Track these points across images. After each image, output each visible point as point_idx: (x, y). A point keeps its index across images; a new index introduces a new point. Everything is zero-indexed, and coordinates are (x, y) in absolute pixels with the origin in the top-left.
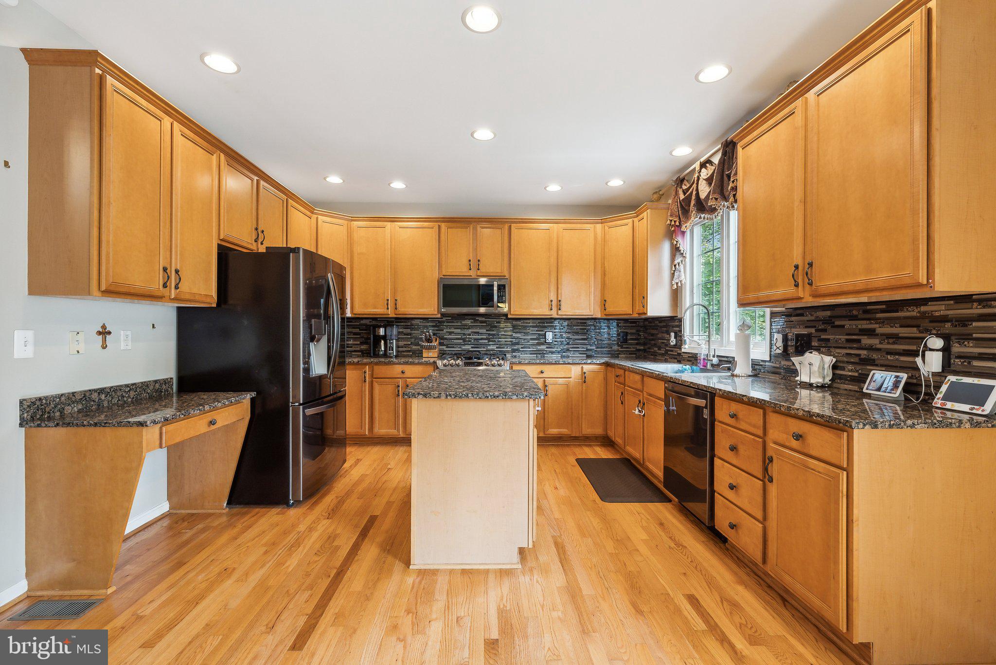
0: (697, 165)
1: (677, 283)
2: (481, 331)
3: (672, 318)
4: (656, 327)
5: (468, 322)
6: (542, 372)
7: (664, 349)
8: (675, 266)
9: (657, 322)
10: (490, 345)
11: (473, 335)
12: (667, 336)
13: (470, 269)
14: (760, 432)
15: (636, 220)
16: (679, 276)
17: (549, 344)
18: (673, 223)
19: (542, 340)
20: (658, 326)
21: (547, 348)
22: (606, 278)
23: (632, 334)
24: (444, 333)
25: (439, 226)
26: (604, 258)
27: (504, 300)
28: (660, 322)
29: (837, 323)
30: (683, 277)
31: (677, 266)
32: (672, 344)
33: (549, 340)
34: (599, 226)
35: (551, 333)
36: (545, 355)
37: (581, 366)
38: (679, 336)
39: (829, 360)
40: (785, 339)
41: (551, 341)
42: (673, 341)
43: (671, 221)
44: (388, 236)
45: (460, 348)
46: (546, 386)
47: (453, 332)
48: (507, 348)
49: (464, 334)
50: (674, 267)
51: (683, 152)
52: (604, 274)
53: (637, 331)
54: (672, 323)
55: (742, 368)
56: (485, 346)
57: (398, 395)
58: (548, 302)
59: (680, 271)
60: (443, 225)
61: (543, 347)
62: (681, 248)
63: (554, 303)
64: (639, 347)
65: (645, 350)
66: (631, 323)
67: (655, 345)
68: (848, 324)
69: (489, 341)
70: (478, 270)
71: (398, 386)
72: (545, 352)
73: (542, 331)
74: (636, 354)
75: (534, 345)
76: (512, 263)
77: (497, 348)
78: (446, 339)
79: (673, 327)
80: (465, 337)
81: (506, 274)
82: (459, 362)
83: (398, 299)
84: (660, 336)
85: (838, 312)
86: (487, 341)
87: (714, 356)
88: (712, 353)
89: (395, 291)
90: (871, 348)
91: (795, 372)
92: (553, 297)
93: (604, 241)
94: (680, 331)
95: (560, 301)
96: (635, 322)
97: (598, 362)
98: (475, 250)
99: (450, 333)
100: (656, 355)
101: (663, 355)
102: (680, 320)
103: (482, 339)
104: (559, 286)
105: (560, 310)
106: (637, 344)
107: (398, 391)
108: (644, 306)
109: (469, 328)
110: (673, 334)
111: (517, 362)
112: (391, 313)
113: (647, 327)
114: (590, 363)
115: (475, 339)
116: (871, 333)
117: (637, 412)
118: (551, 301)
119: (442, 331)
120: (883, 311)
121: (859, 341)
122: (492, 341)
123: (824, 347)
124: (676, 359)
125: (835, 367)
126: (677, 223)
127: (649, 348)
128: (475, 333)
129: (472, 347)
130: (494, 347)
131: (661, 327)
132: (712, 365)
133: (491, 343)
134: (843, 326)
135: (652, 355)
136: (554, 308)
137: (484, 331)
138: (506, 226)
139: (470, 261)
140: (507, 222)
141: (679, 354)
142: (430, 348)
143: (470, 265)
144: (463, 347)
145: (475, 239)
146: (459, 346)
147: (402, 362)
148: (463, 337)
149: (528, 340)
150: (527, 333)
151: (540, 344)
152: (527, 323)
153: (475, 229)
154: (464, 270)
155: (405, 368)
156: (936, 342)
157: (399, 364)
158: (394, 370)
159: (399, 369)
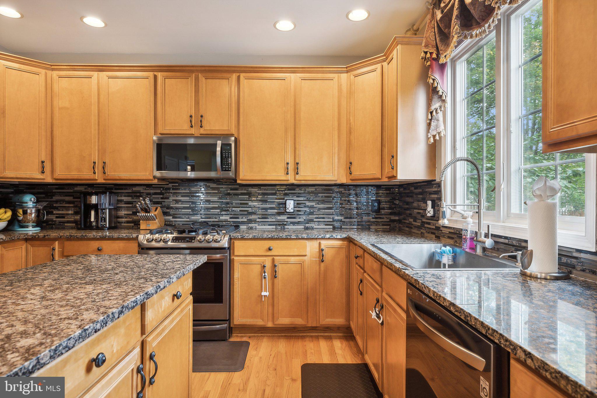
1: (434, 136)
3: (429, 183)
4: (410, 195)
6: (270, 249)
7: (420, 221)
8: (431, 113)
9: (413, 188)
10: (223, 215)
12: (422, 205)
13: (192, 127)
15: (385, 64)
16: (437, 126)
17: (290, 213)
18: (428, 55)
19: (282, 210)
20: (413, 193)
21: (288, 218)
23: (386, 202)
24: (170, 202)
25: (155, 77)
26: (349, 113)
27: (230, 162)
28: (415, 189)
30: (442, 127)
31: (434, 113)
32: (429, 215)
33: (290, 209)
34: (344, 76)
35: (292, 202)
36: (286, 227)
37: (318, 241)
38: (436, 205)
41: (292, 211)
42: (430, 212)
43: (426, 53)
44: (95, 87)
45: (188, 218)
46: (275, 266)
47: (180, 201)
48: (242, 218)
50: (430, 115)
52: (350, 132)
53: (392, 199)
54: (430, 189)
58: (283, 165)
59: (438, 120)
60: (159, 75)
61: (283, 217)
62: (439, 88)
63: (291, 167)
64: (393, 218)
65: (399, 221)
67: (410, 215)
69: (221, 212)
70: (200, 126)
72: (285, 223)
73: (284, 199)
74: (390, 225)
75: (273, 215)
76: (241, 119)
77: (231, 218)
78: (172, 208)
79: (431, 193)
81: (234, 132)
83: (107, 161)
84: (415, 204)
86: (219, 211)
87: (486, 236)
88: (484, 231)
89: (102, 151)
92: (290, 159)
93: (351, 93)
94: (440, 199)
95: (297, 164)
96: (389, 189)
97: (339, 237)
98: (197, 103)
99: (177, 201)
100: (412, 228)
101: (419, 228)
102: (439, 185)
103: (214, 208)
104: (297, 146)
105: (297, 174)
106: (391, 214)
108: (394, 168)
110: (429, 203)
111: (240, 237)
112: (100, 179)
113: (402, 195)
114: (329, 238)
115: (206, 208)
117: (374, 315)
118: (288, 164)
119: (169, 199)
122: (225, 211)
124: (434, 235)
126: (434, 56)
127: (404, 219)
130: (227, 218)
131: (417, 194)
132: (484, 249)
133: (224, 213)
135: (407, 227)
136: (291, 172)
137: (216, 199)
138: (235, 76)
139: (191, 116)
140: (234, 72)
141: (438, 228)
142: (147, 219)
143: (191, 121)
144: (193, 218)
145: (197, 91)
146: (187, 216)
147: (98, 237)
148: (192, 206)
149: (266, 209)
150: (265, 201)
151: (279, 214)
152: (265, 190)
153: (197, 79)
154: (184, 127)
155: (103, 244)
157: (95, 239)
158: (90, 247)
159: (95, 245)
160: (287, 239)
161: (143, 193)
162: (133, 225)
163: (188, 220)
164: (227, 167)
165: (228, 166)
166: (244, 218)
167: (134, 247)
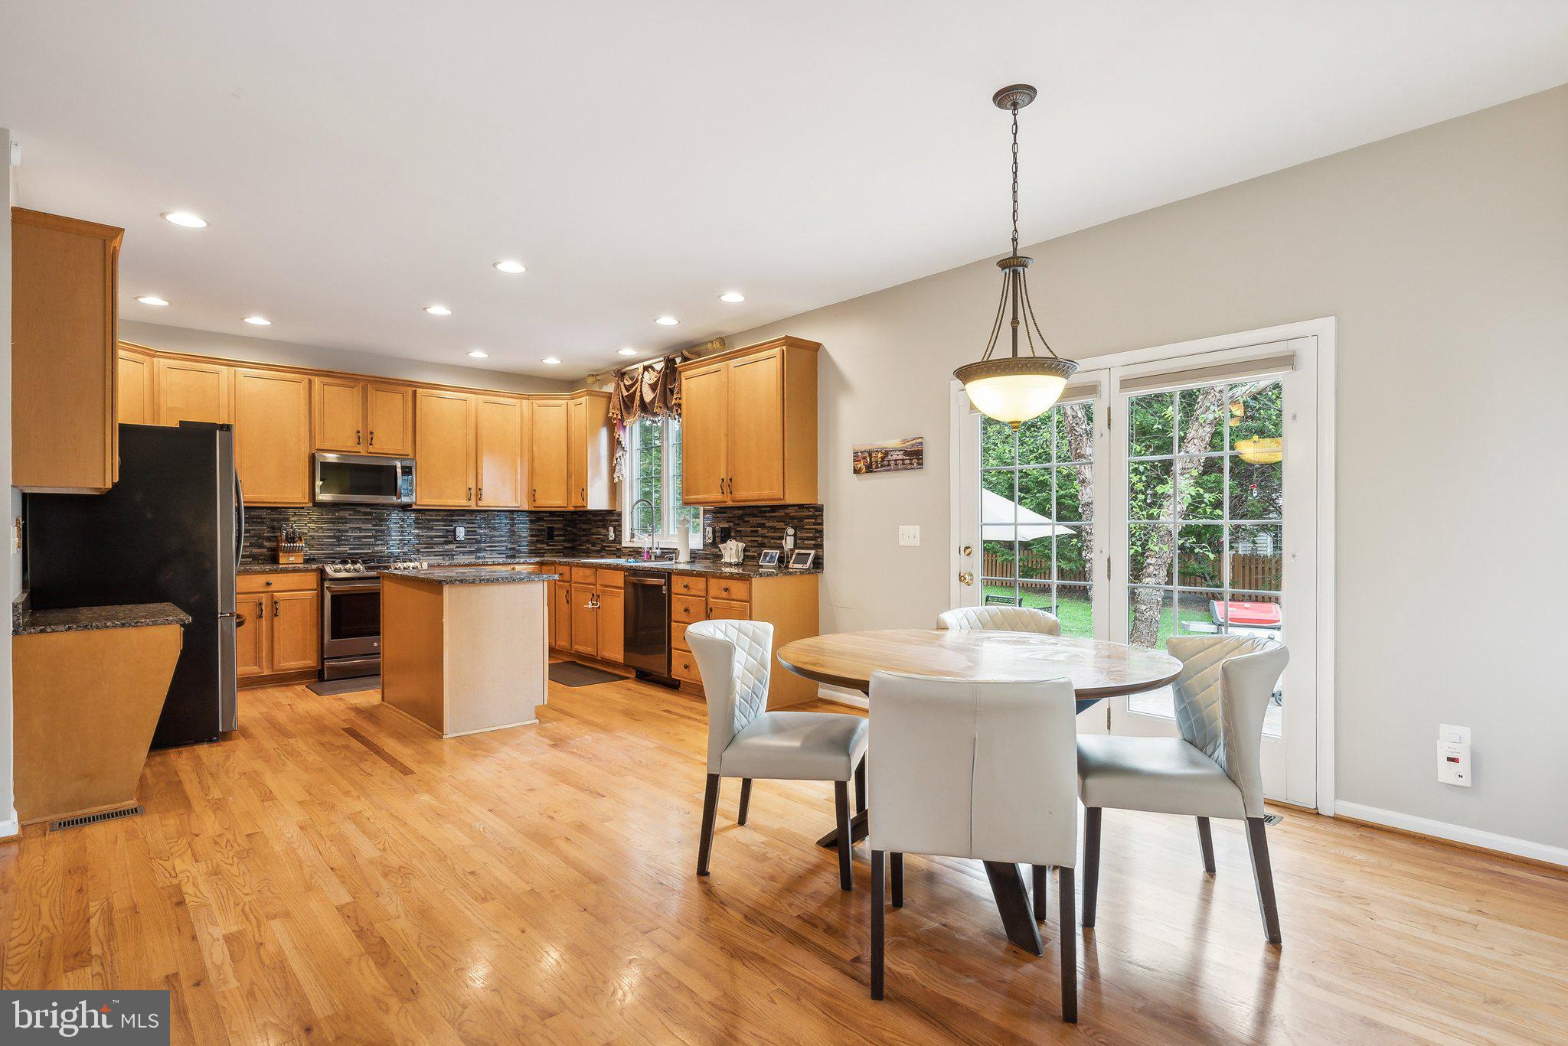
0: (640, 366)
1: (618, 477)
2: (364, 526)
3: (610, 512)
4: (589, 522)
5: (346, 514)
7: (600, 545)
8: (617, 459)
11: (352, 532)
12: (603, 531)
13: (359, 444)
14: (704, 594)
15: (571, 402)
16: (620, 470)
17: (460, 542)
18: (615, 416)
19: (450, 538)
20: (591, 520)
21: (457, 547)
22: (536, 465)
23: (559, 529)
25: (310, 381)
26: (532, 440)
28: (599, 516)
29: (746, 519)
30: (623, 472)
31: (619, 459)
32: (611, 539)
33: (460, 537)
35: (462, 529)
36: (456, 556)
38: (618, 530)
39: (741, 545)
40: (714, 532)
41: (463, 539)
42: (612, 536)
43: (613, 413)
44: (224, 386)
45: (333, 550)
47: (321, 528)
49: (339, 531)
50: (615, 460)
51: (628, 352)
52: (532, 459)
53: (565, 526)
54: (610, 518)
55: (684, 556)
56: (370, 547)
57: (261, 617)
58: (464, 490)
59: (621, 465)
60: (317, 380)
61: (451, 547)
62: (623, 443)
63: (473, 491)
64: (566, 545)
66: (559, 516)
67: (588, 541)
68: (752, 520)
69: (376, 540)
70: (371, 444)
71: (261, 604)
72: (454, 553)
73: (452, 526)
75: (439, 544)
76: (418, 439)
79: (611, 521)
80: (340, 534)
81: (409, 451)
82: (358, 566)
84: (593, 531)
85: (747, 511)
86: (373, 540)
87: (657, 549)
88: (656, 546)
90: (764, 536)
91: (721, 556)
92: (472, 484)
93: (533, 422)
94: (620, 526)
95: (480, 489)
96: (563, 516)
97: (532, 561)
98: (365, 417)
99: (317, 529)
100: (590, 553)
101: (598, 552)
102: (620, 514)
103: (366, 537)
104: (479, 471)
105: (480, 500)
106: (564, 541)
107: (262, 610)
108: (584, 498)
109: (346, 523)
110: (611, 529)
113: (577, 521)
114: (523, 563)
116: (763, 526)
117: (590, 606)
118: (470, 489)
120: (769, 512)
121: (757, 531)
122: (381, 540)
123: (739, 537)
124: (615, 554)
125: (745, 550)
126: (619, 417)
127: (581, 545)
128: (356, 528)
129: (351, 549)
130: (384, 548)
131: (596, 522)
132: (656, 557)
134: (749, 522)
135: (583, 553)
136: (473, 498)
137: (369, 526)
138: (410, 390)
139: (358, 432)
140: (409, 386)
141: (619, 550)
142: (291, 551)
143: (359, 438)
144: (338, 549)
145: (365, 403)
146: (330, 548)
147: (267, 570)
148: (337, 535)
149: (432, 537)
150: (431, 529)
151: (446, 543)
152: (430, 515)
153: (365, 391)
154: (350, 444)
155: (271, 578)
156: (791, 531)
157: (263, 572)
158: (256, 582)
159: (261, 579)
161: (266, 518)
162: (251, 560)
167: (311, 580)
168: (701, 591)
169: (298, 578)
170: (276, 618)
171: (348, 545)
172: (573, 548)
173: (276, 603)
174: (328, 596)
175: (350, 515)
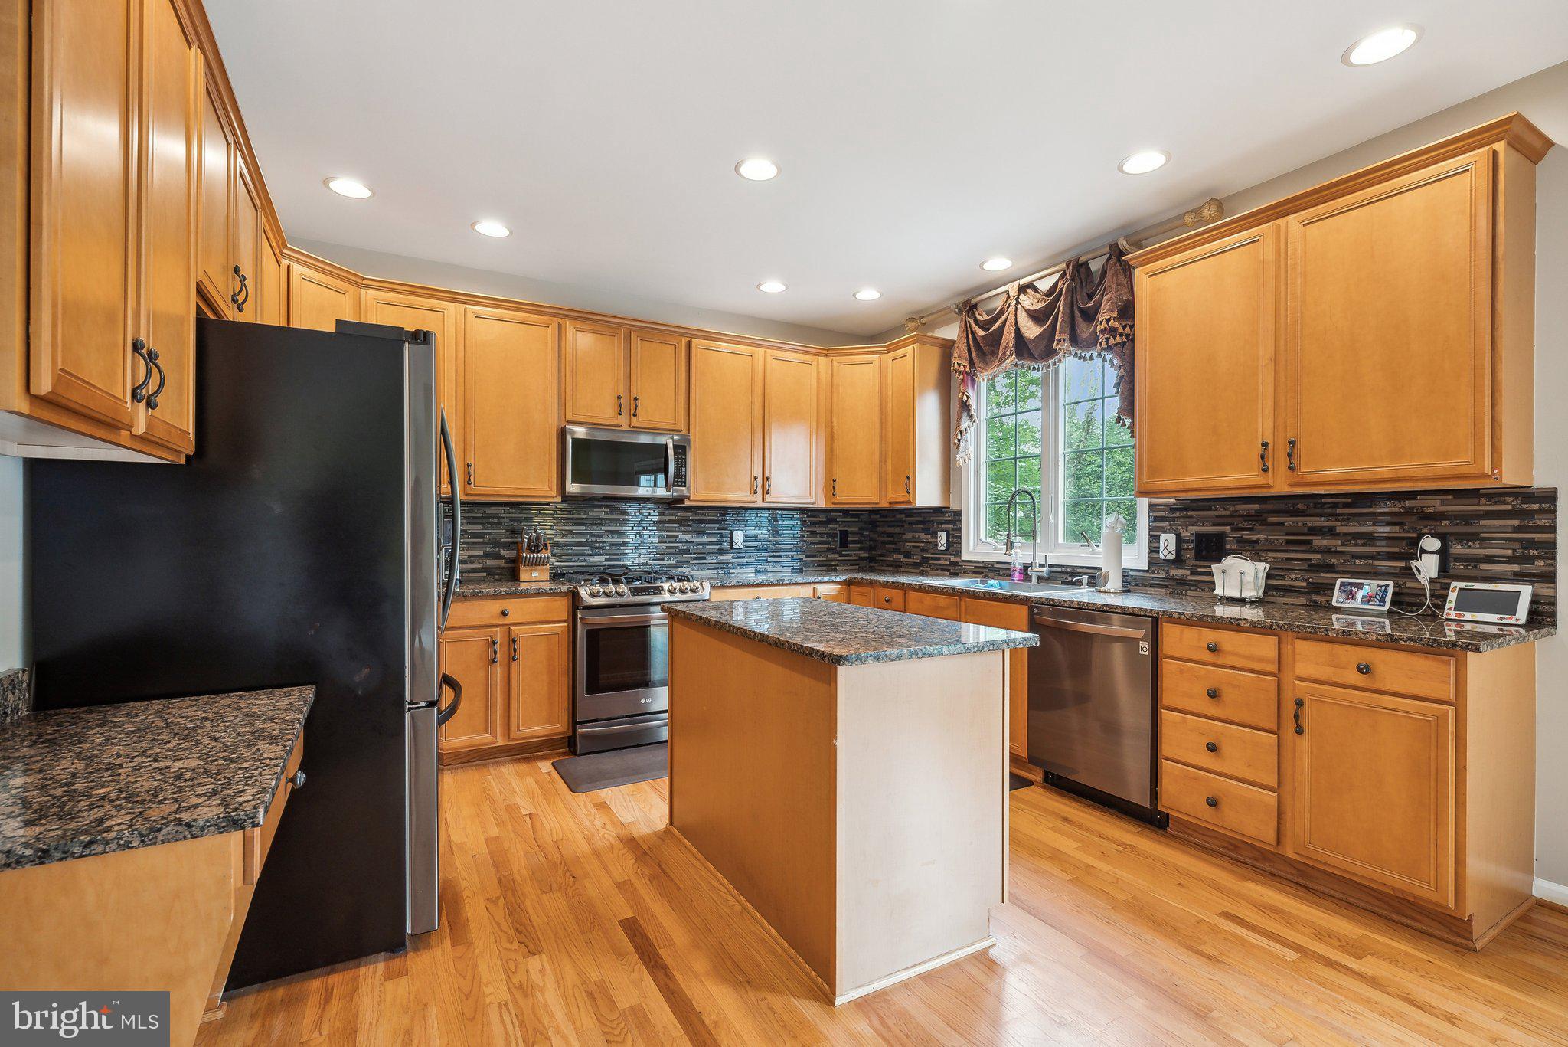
0: (1013, 288)
1: (964, 458)
3: (938, 511)
4: (900, 524)
5: (601, 513)
7: (919, 557)
8: (961, 432)
9: (903, 516)
11: (607, 537)
12: (925, 537)
13: (620, 414)
14: (1273, 668)
15: (887, 357)
16: (966, 449)
17: (739, 551)
18: (962, 368)
19: (727, 545)
21: (735, 557)
22: (836, 445)
23: (854, 533)
25: (559, 325)
26: (831, 411)
27: (684, 473)
29: (1271, 519)
30: (970, 450)
31: (964, 433)
32: (940, 548)
33: (739, 544)
34: (822, 359)
35: (741, 533)
36: (732, 571)
37: (813, 586)
38: (954, 536)
39: (1262, 567)
40: (1179, 541)
41: (741, 547)
42: (943, 545)
43: (959, 365)
44: (450, 330)
45: (585, 561)
47: (570, 532)
49: (592, 535)
50: (959, 434)
51: (998, 265)
52: (831, 438)
53: (860, 529)
54: (947, 518)
57: (494, 661)
58: (749, 480)
59: (966, 441)
60: (568, 325)
61: (728, 557)
62: (972, 407)
63: (760, 481)
66: (853, 516)
67: (897, 551)
68: (1289, 521)
70: (635, 415)
71: (494, 643)
72: (730, 565)
73: (727, 529)
74: (859, 565)
75: (713, 553)
76: (693, 408)
79: (941, 523)
80: (594, 540)
81: (683, 425)
82: (622, 587)
83: (473, 463)
85: (1269, 506)
87: (1041, 565)
88: (1040, 560)
89: (464, 446)
90: (1328, 551)
92: (758, 473)
93: (833, 386)
94: (958, 530)
95: (768, 479)
96: (857, 516)
97: (838, 579)
98: (628, 377)
100: (901, 567)
101: (915, 565)
102: (958, 514)
104: (767, 454)
105: (768, 493)
106: (861, 549)
107: (495, 652)
108: (910, 491)
109: (602, 524)
110: (943, 535)
111: (719, 584)
113: (878, 523)
114: (827, 582)
115: (612, 545)
116: (1331, 533)
118: (756, 478)
120: (1346, 505)
121: (1309, 542)
123: (1251, 550)
124: (948, 570)
125: (1268, 576)
126: (968, 370)
127: (885, 556)
128: (612, 532)
129: (607, 560)
131: (913, 524)
132: (1039, 579)
134: (1282, 524)
135: (888, 566)
136: (759, 490)
138: (684, 341)
139: (619, 397)
140: (683, 334)
141: (956, 564)
142: (536, 563)
143: (620, 405)
144: (591, 560)
145: (629, 357)
146: (582, 558)
147: (503, 593)
148: (590, 540)
149: (704, 544)
150: (702, 533)
151: (721, 552)
152: (702, 514)
153: (628, 339)
154: (606, 413)
155: (509, 604)
156: (1434, 544)
157: (496, 596)
158: (486, 611)
159: (494, 607)
160: (778, 585)
161: (504, 518)
163: (584, 564)
164: (680, 480)
165: (681, 478)
166: (672, 559)
167: (561, 607)
168: (1268, 661)
169: (543, 604)
170: (514, 664)
171: (602, 555)
172: (871, 559)
173: (514, 641)
174: (581, 630)
175: (606, 514)
